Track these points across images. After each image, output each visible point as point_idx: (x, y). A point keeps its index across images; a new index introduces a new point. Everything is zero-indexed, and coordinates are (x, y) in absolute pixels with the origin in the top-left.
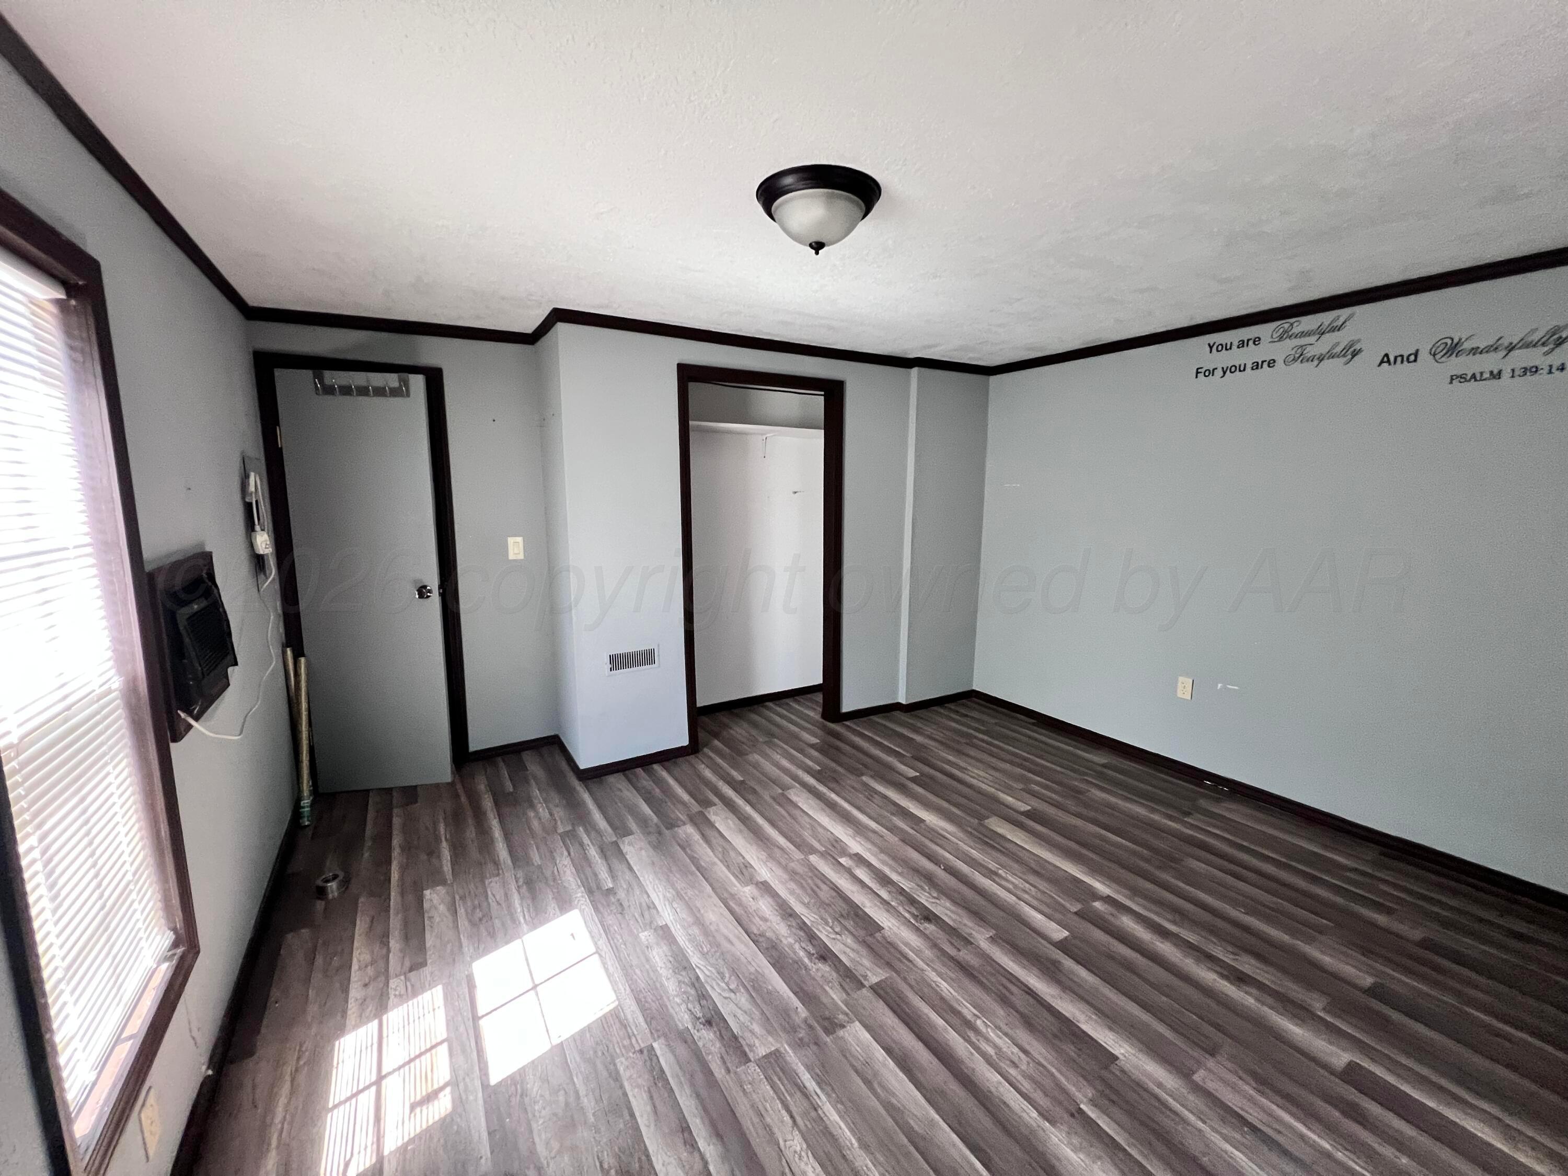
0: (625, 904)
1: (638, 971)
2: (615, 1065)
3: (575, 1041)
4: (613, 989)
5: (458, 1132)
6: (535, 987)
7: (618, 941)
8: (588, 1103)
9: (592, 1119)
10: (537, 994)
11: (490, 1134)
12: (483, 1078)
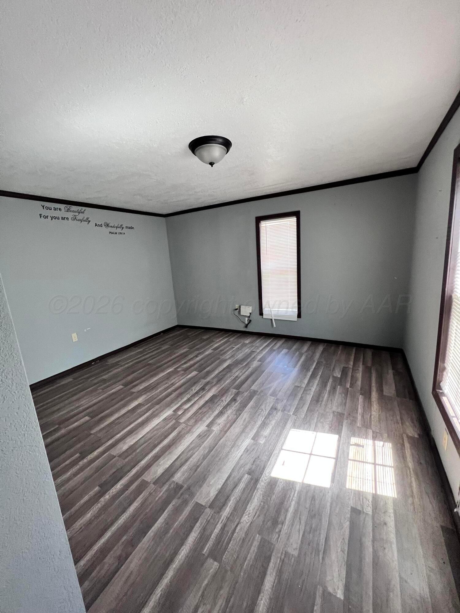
0: (252, 460)
1: (277, 433)
2: (304, 417)
3: (310, 429)
4: (288, 433)
5: (351, 431)
6: (311, 454)
7: (271, 447)
8: (316, 415)
9: (317, 412)
10: (312, 451)
11: (342, 425)
12: (340, 439)
